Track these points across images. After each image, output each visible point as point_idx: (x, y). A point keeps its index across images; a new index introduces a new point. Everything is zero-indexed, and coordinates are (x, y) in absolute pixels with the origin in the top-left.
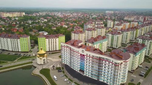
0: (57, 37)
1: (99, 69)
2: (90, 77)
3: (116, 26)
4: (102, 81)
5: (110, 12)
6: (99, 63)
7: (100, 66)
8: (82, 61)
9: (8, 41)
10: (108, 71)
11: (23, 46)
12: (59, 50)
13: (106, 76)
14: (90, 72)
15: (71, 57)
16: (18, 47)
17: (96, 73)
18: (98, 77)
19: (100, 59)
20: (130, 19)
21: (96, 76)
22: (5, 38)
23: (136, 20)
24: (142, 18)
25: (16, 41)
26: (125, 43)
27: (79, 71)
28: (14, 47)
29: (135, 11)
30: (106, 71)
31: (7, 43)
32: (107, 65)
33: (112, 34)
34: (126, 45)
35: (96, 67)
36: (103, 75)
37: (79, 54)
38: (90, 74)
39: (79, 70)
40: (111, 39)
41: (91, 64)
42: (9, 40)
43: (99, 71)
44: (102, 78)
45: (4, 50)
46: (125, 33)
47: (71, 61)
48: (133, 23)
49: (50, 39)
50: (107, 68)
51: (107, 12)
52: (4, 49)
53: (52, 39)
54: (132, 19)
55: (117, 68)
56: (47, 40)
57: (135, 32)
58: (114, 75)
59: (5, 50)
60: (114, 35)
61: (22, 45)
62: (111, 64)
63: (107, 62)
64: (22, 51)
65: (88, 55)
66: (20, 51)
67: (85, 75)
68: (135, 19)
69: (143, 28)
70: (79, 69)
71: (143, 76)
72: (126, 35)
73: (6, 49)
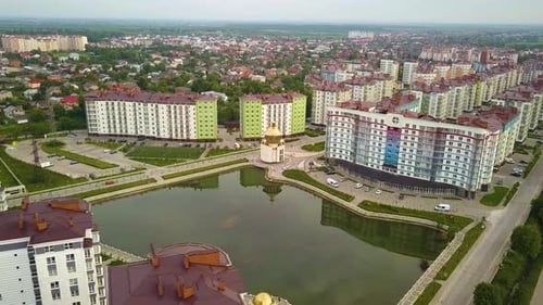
0: (289, 99)
1: (435, 154)
2: (412, 176)
3: (419, 75)
4: (442, 181)
5: (363, 35)
6: (437, 142)
7: (438, 147)
8: (391, 142)
9: (160, 111)
10: (458, 157)
11: (204, 124)
12: (291, 136)
13: (452, 169)
14: (413, 164)
15: (356, 139)
16: (187, 127)
17: (428, 165)
18: (433, 173)
19: (439, 132)
21: (427, 171)
22: (149, 105)
24: (474, 53)
25: (184, 112)
27: (381, 169)
28: (176, 127)
29: (441, 33)
30: (454, 157)
31: (157, 116)
32: (456, 144)
33: (424, 92)
35: (428, 151)
36: (444, 168)
37: (385, 128)
38: (413, 170)
39: (384, 165)
41: (416, 145)
42: (163, 108)
43: (434, 160)
44: (443, 174)
45: (142, 138)
46: (453, 91)
47: (355, 150)
48: (457, 65)
49: (272, 106)
50: (454, 151)
51: (351, 35)
52: (143, 134)
53: (277, 106)
55: (480, 145)
56: (265, 107)
57: (475, 87)
58: (474, 161)
59: (148, 137)
60: (429, 93)
61: (199, 122)
62: (465, 139)
63: (456, 138)
64: (200, 137)
65: (411, 127)
66: (193, 137)
67: (399, 173)
68: (454, 56)
70: (382, 163)
71: (519, 176)
73: (151, 134)
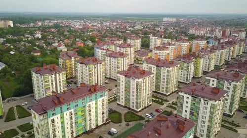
3: (155, 51)
5: (171, 20)
20: (199, 32)
23: (210, 34)
24: (219, 31)
26: (165, 93)
34: (165, 98)
40: (125, 87)
51: (165, 19)
54: (202, 32)
57: (192, 64)
69: (213, 55)
72: (166, 74)
